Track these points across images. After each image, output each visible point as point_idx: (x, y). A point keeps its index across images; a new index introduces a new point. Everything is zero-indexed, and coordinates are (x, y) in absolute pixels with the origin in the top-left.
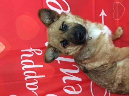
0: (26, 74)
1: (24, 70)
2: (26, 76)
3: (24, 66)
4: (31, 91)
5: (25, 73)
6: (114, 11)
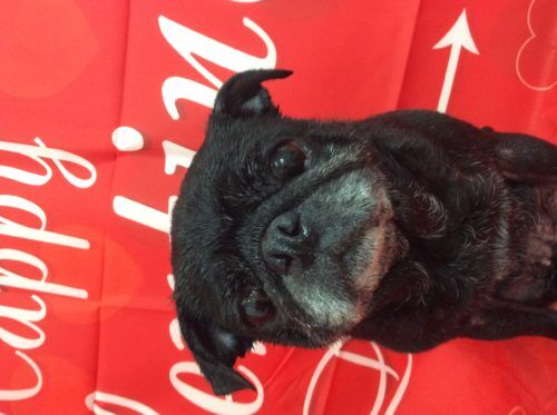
6: (534, 35)
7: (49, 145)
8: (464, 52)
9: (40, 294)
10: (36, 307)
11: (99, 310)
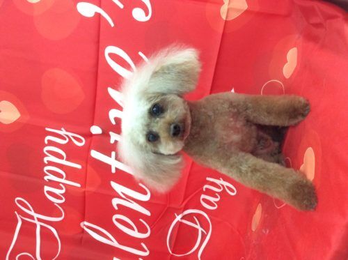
0: (48, 171)
1: (47, 163)
2: (47, 175)
3: (47, 156)
5: (46, 168)
10: (62, 189)
11: (84, 192)
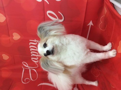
1: (31, 51)
2: (32, 54)
3: (31, 49)
4: (35, 62)
6: (102, 22)
7: (36, 40)
8: (91, 25)
9: (37, 56)
10: (37, 58)
